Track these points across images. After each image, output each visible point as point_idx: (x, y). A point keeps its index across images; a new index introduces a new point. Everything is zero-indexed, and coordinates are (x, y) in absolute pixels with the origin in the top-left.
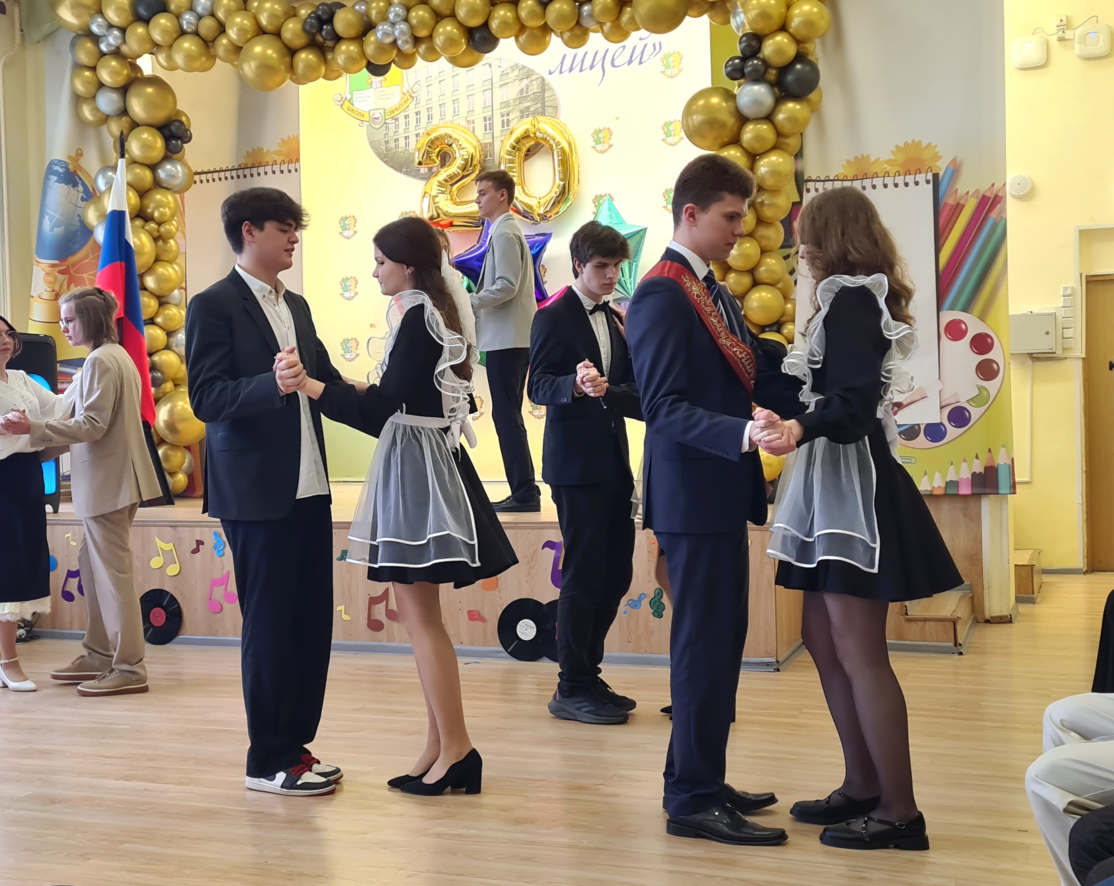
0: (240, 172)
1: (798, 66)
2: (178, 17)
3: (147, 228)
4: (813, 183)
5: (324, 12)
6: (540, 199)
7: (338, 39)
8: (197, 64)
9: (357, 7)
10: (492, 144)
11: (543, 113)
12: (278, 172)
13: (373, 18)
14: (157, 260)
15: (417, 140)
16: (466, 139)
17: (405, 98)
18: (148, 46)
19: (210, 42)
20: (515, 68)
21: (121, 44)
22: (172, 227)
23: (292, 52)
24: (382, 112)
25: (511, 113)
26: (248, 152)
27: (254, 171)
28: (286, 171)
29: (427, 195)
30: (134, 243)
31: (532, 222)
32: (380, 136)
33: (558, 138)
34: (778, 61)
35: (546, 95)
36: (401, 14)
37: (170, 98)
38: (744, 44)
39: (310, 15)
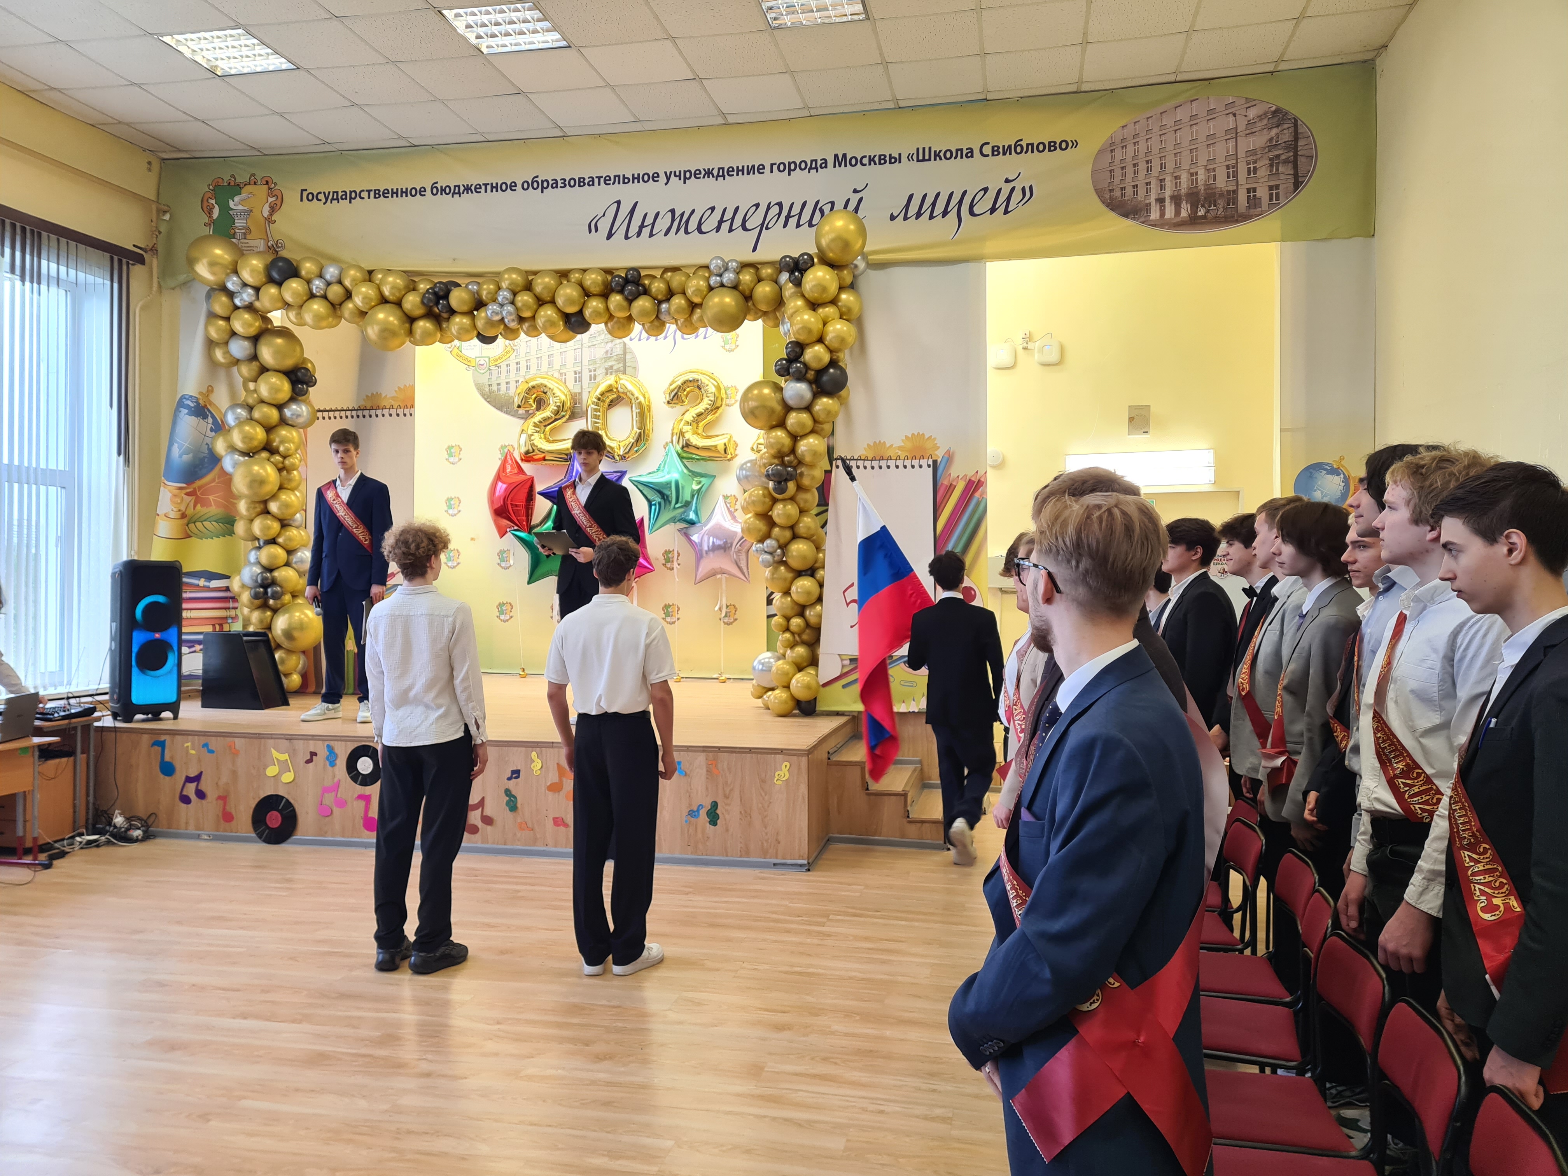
0: (360, 413)
1: (832, 370)
2: (309, 282)
3: (272, 460)
5: (440, 289)
6: (620, 442)
7: (452, 312)
8: (324, 324)
9: (470, 287)
10: (580, 394)
11: (624, 372)
12: (394, 415)
13: (484, 297)
14: (281, 488)
15: (517, 386)
16: (558, 388)
17: (508, 350)
18: (280, 304)
19: (336, 305)
21: (255, 300)
22: (294, 460)
23: (411, 320)
24: (486, 359)
25: (597, 371)
27: (373, 412)
28: (401, 414)
29: (523, 432)
32: (484, 379)
33: (637, 393)
34: (815, 365)
35: (627, 357)
36: (509, 297)
37: (298, 349)
38: (790, 350)
39: (428, 289)
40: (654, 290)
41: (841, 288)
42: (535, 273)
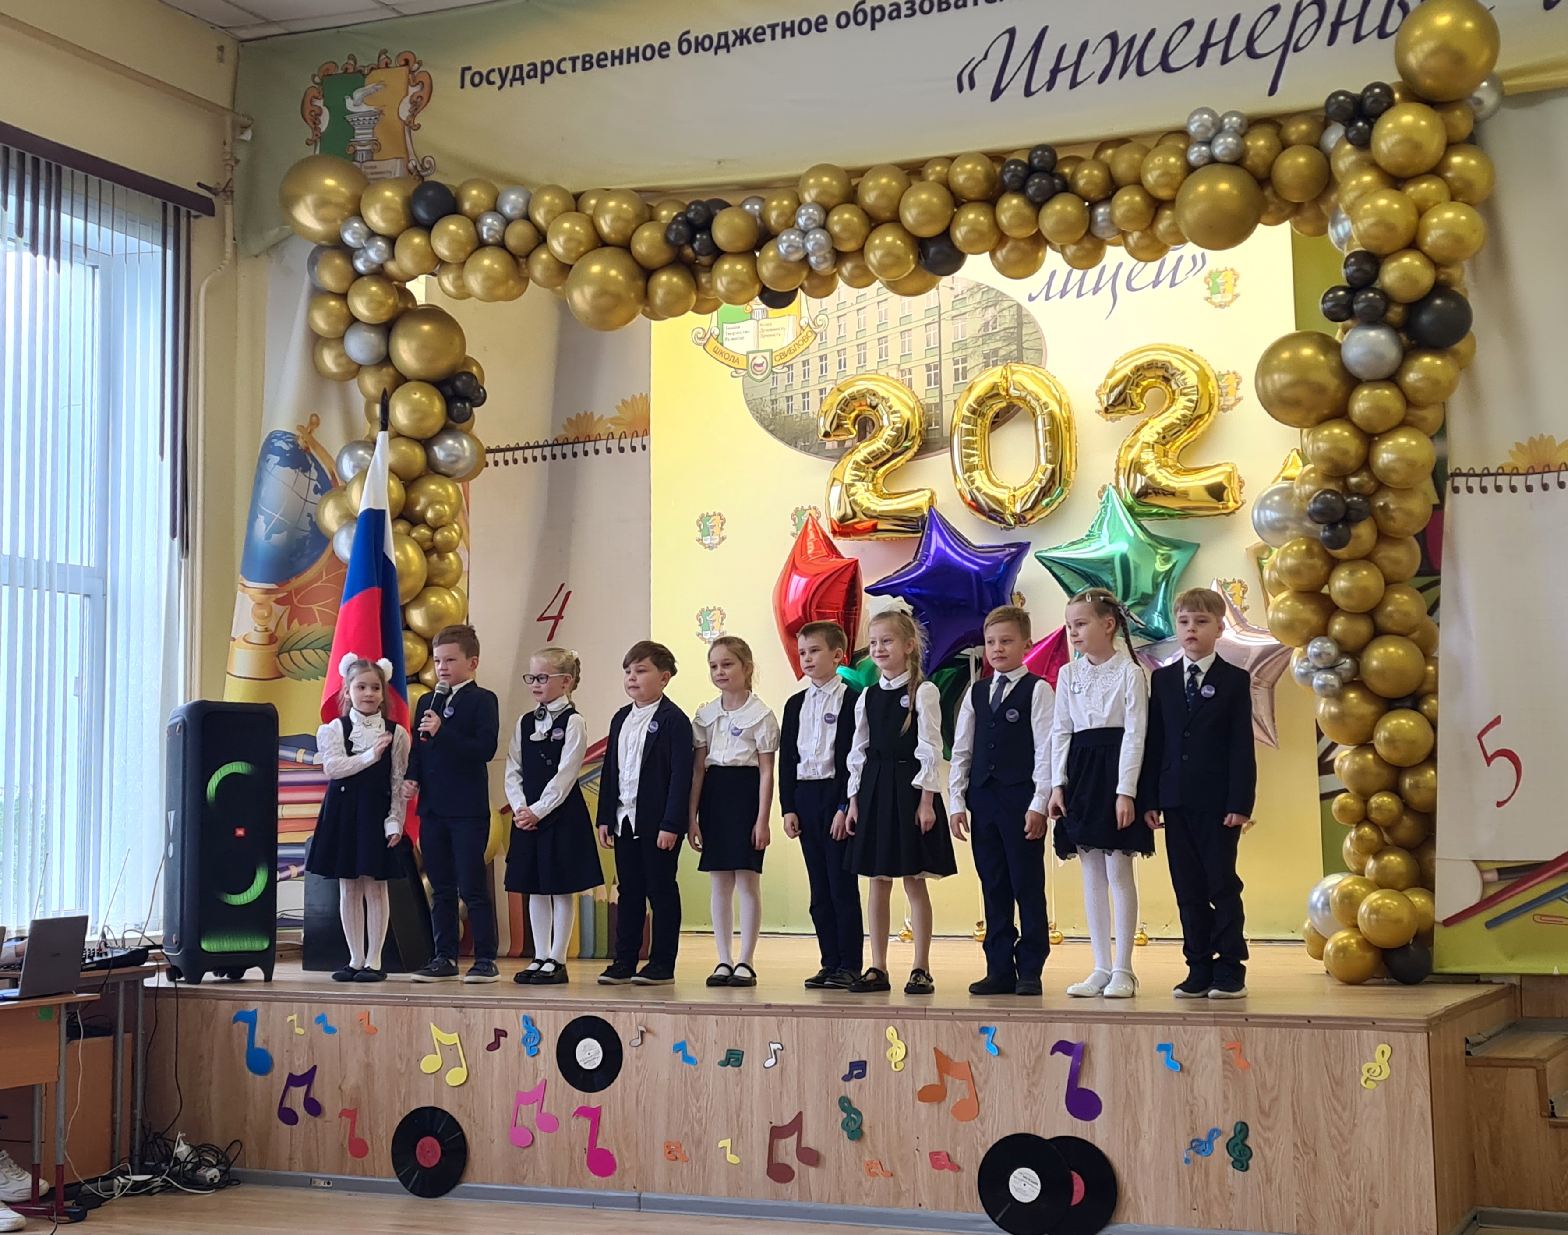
0: (557, 450)
1: (1438, 302)
2: (476, 221)
3: (414, 535)
4: (1464, 479)
5: (697, 214)
6: (1015, 490)
7: (717, 253)
8: (501, 291)
9: (748, 207)
10: (939, 406)
11: (1019, 360)
12: (615, 449)
13: (773, 223)
14: (429, 584)
15: (821, 399)
16: (897, 397)
17: (804, 334)
18: (428, 264)
19: (521, 257)
20: (975, 290)
21: (387, 260)
22: (451, 534)
23: (647, 273)
24: (767, 355)
25: (969, 360)
26: (569, 420)
27: (579, 448)
28: (628, 449)
29: (836, 482)
30: (396, 558)
31: (1003, 526)
32: (763, 392)
33: (1044, 398)
34: (1406, 293)
35: (1024, 332)
36: (817, 218)
37: (457, 340)
38: (1352, 269)
39: (675, 218)
40: (1081, 183)
41: (1451, 146)
42: (861, 173)
